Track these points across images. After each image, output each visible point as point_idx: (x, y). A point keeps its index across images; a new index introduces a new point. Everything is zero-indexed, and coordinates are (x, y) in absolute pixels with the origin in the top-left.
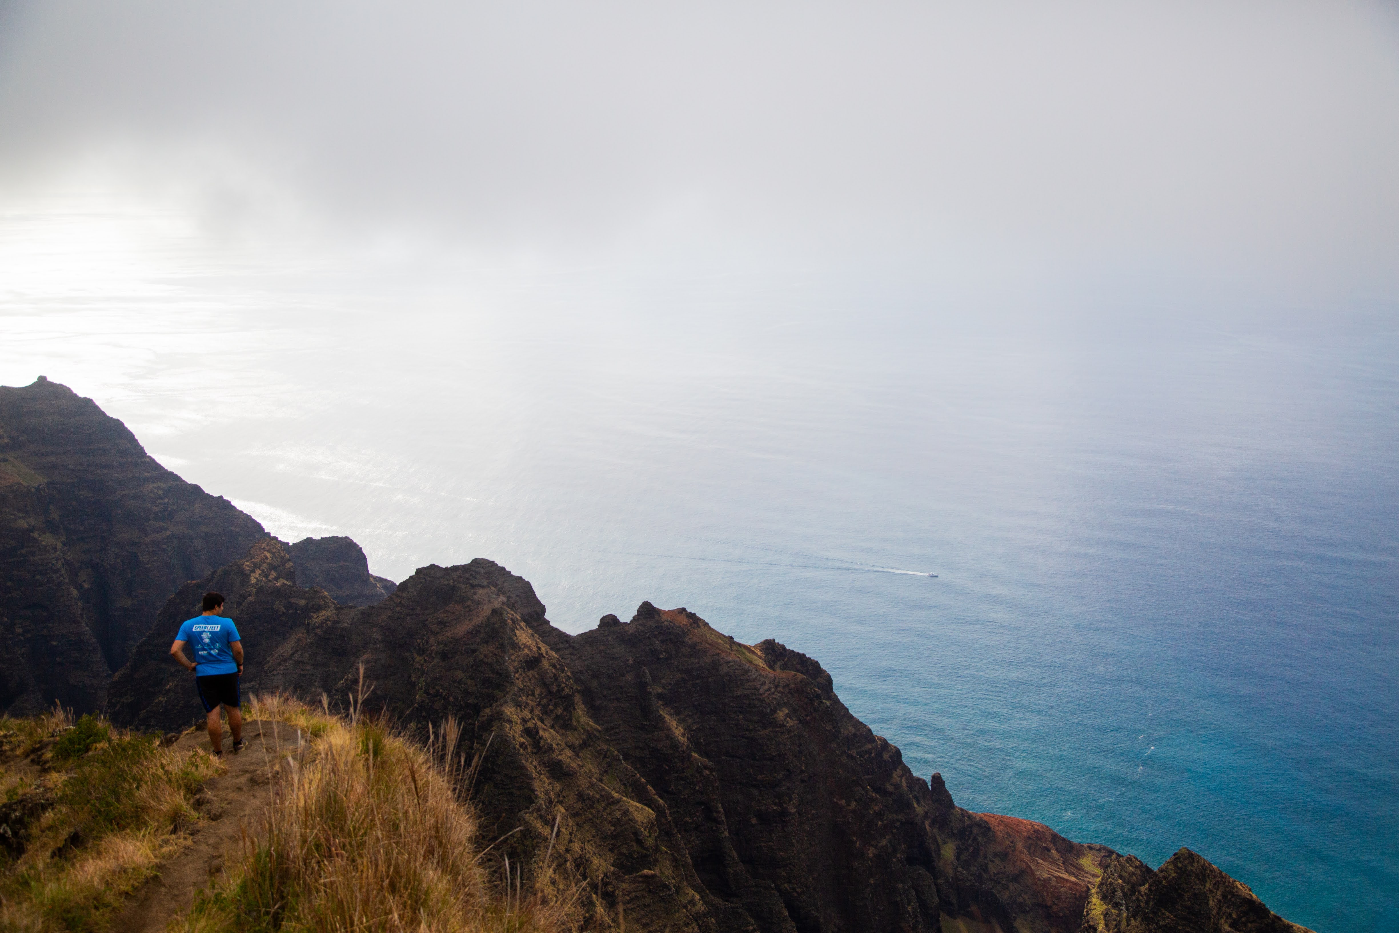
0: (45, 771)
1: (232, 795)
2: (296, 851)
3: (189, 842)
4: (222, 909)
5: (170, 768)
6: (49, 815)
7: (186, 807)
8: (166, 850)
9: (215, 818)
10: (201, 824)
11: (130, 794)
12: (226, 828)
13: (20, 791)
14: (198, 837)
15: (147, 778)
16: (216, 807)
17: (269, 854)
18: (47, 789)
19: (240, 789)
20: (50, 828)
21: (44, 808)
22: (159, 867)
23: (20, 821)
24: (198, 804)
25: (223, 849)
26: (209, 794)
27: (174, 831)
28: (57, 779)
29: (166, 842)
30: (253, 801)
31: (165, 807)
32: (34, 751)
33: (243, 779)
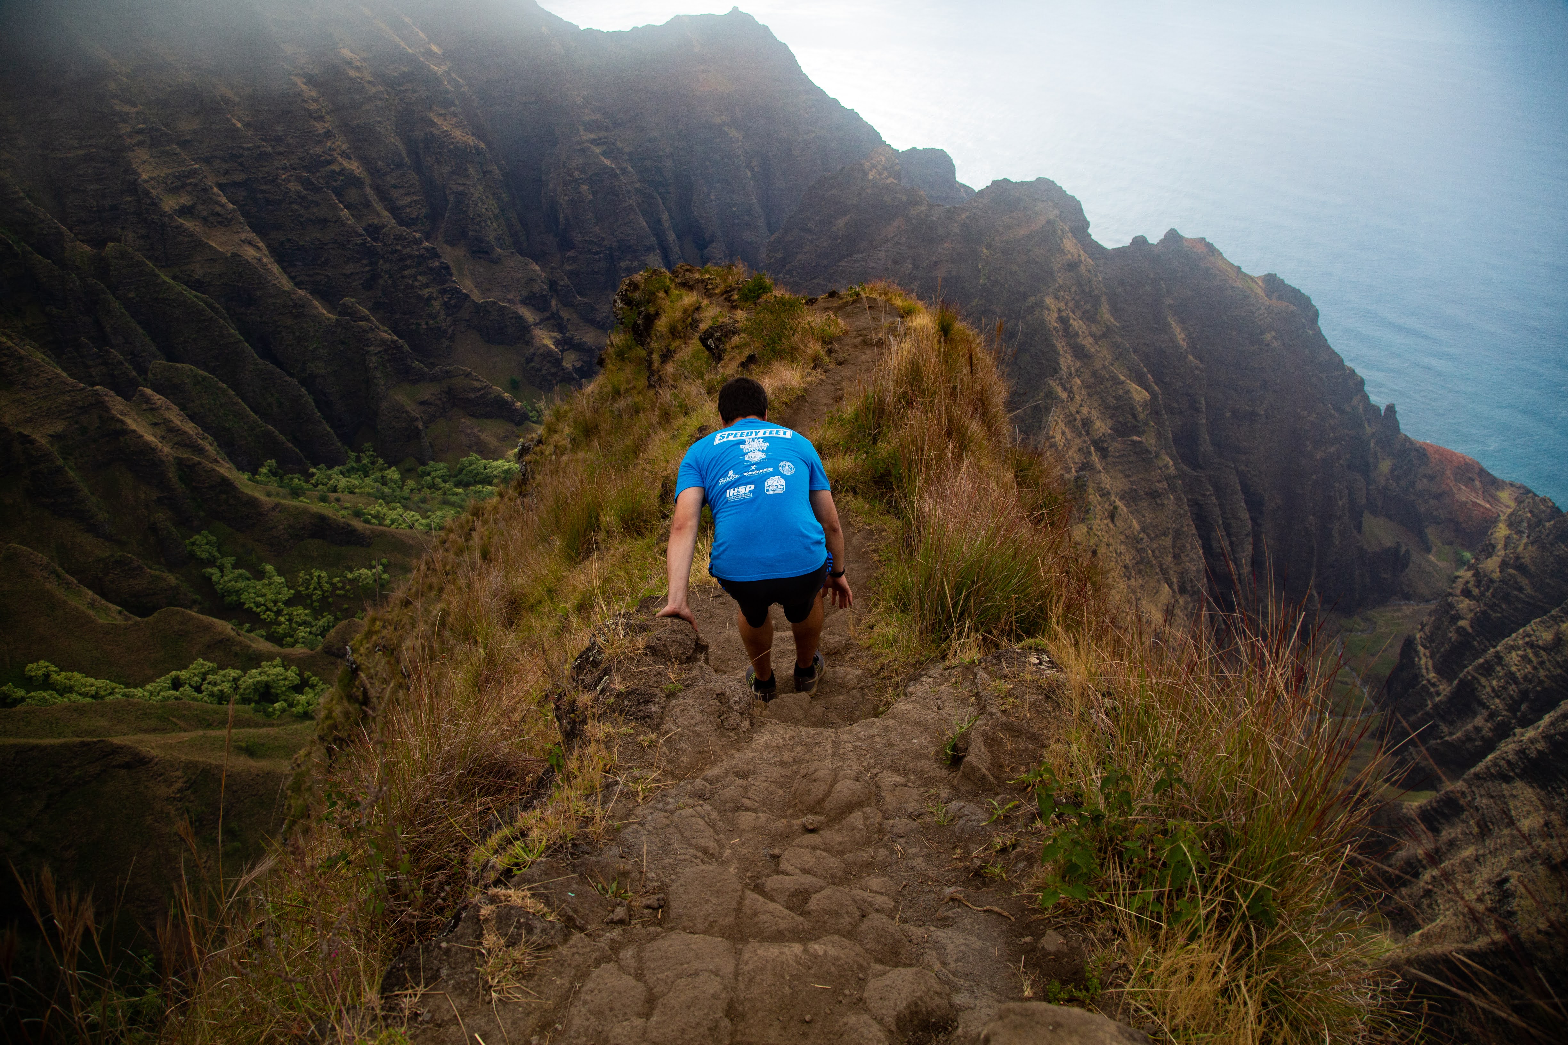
0: (734, 307)
1: (851, 351)
2: (890, 399)
3: (823, 377)
4: (843, 425)
5: (813, 324)
6: (736, 340)
7: (822, 353)
8: (809, 379)
9: (840, 364)
10: (831, 366)
11: (788, 338)
12: (846, 371)
13: (720, 320)
14: (829, 374)
15: (799, 329)
16: (841, 356)
17: (873, 397)
18: (736, 321)
19: (856, 346)
20: (737, 347)
21: (734, 333)
22: (805, 390)
23: (719, 339)
24: (830, 352)
25: (844, 384)
26: (836, 346)
27: (814, 368)
28: (740, 315)
29: (809, 374)
30: (863, 356)
31: (809, 351)
32: (726, 292)
33: (858, 340)
